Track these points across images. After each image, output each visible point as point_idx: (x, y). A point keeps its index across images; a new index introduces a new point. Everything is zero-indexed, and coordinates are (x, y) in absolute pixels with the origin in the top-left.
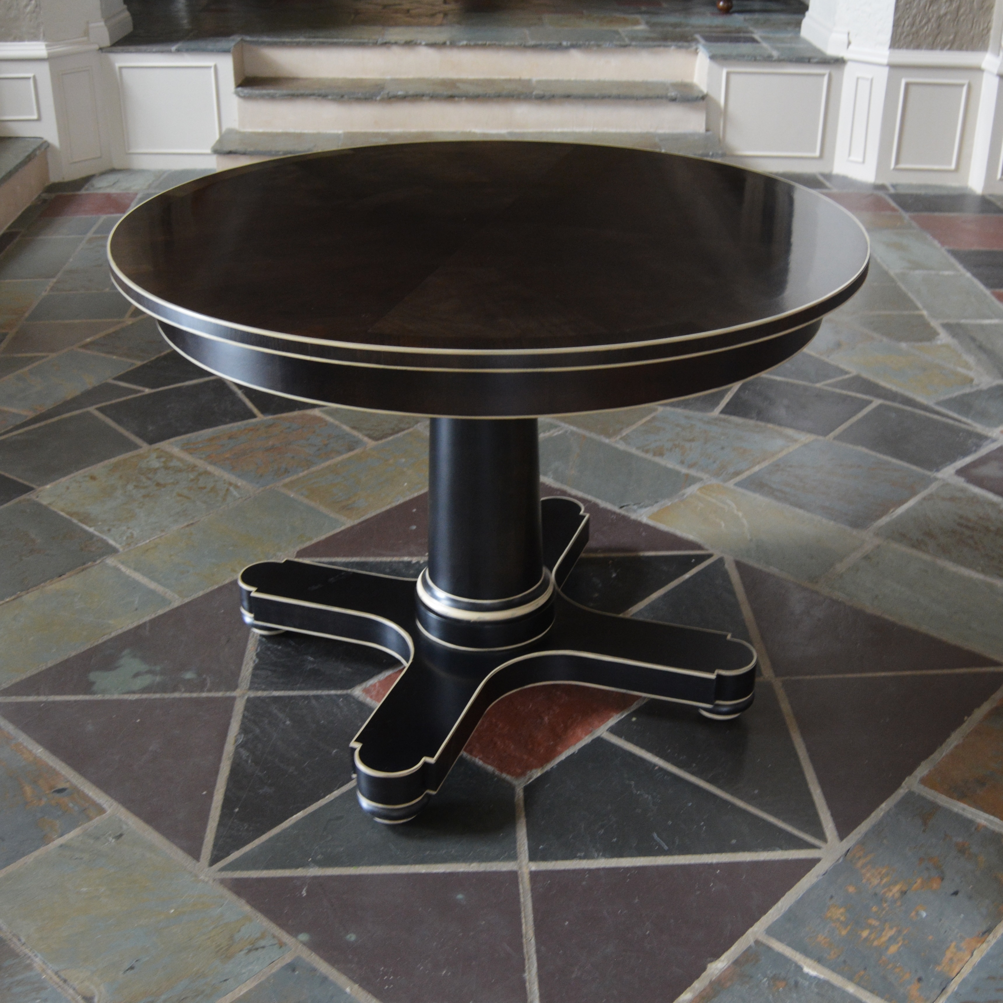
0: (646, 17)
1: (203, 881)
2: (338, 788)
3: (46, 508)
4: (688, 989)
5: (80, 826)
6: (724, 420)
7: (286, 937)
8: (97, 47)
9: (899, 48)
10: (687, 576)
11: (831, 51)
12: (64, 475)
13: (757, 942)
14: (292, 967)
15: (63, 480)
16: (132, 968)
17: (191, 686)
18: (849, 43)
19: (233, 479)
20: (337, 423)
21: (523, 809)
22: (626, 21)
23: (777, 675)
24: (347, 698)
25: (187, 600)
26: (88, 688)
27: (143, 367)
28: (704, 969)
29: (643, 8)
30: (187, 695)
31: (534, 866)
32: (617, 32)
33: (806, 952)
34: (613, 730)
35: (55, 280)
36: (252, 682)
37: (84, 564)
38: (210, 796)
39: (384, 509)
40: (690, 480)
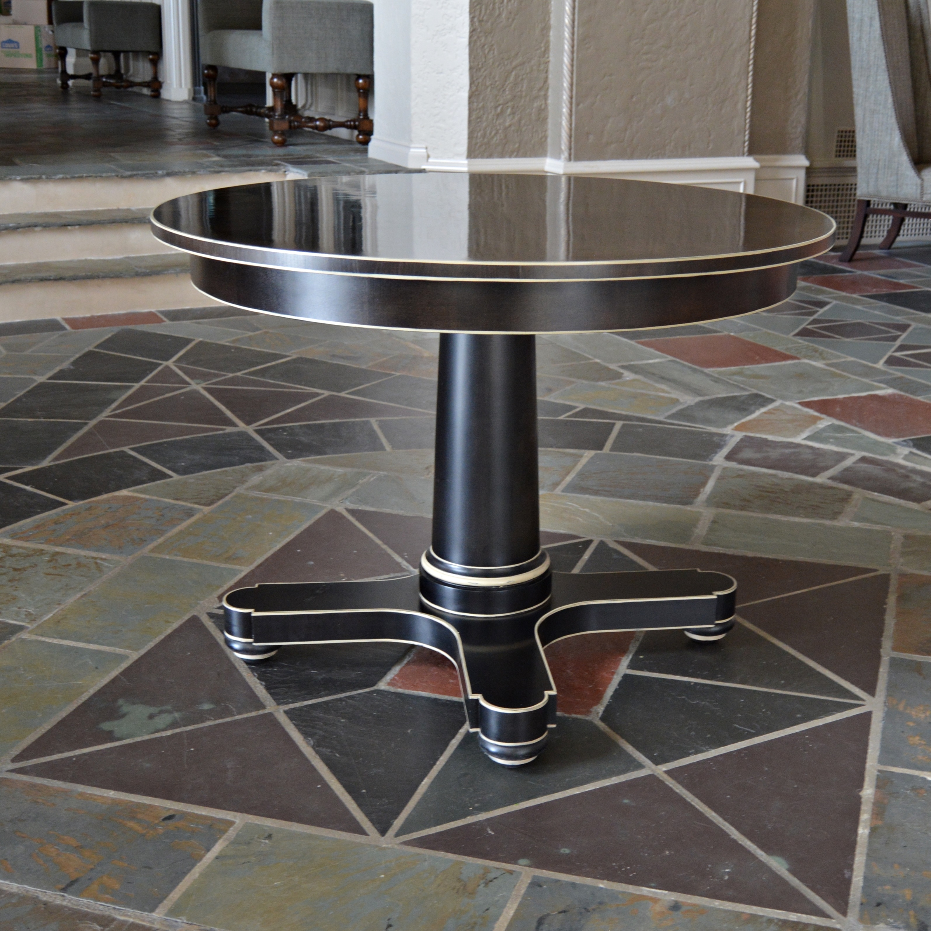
0: (211, 151)
1: (388, 848)
5: (219, 839)
7: (508, 866)
9: (475, 157)
10: (586, 557)
11: (411, 165)
13: (880, 771)
14: (536, 885)
16: (390, 926)
17: (217, 714)
18: (428, 156)
19: (92, 554)
20: (154, 498)
21: (615, 733)
24: (379, 692)
25: (142, 652)
26: (110, 736)
28: (859, 797)
30: (220, 721)
31: (664, 768)
33: (918, 768)
34: (632, 668)
36: (275, 700)
38: (327, 787)
39: (269, 554)
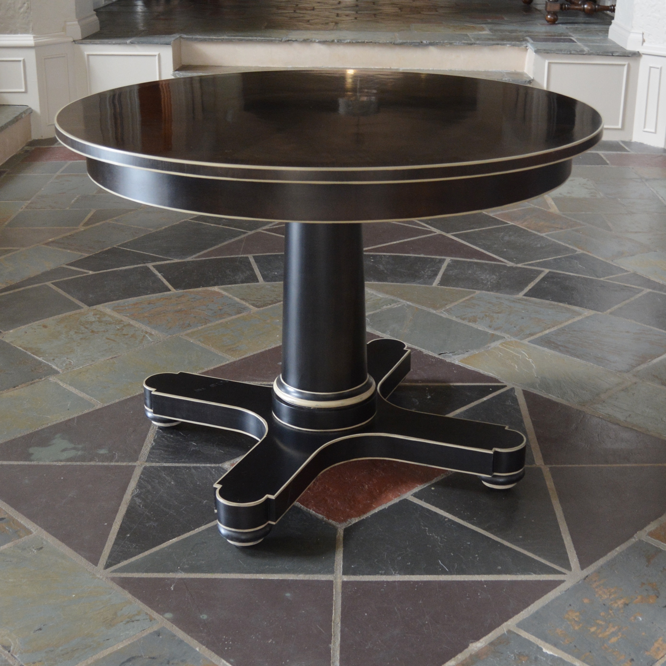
0: (490, 26)
1: (99, 578)
2: (205, 525)
3: (8, 344)
4: (453, 659)
5: (12, 541)
6: (526, 300)
7: (155, 615)
8: (71, 39)
10: (485, 399)
11: (630, 47)
12: (24, 324)
13: (509, 631)
14: (158, 633)
15: (23, 327)
16: (40, 629)
17: (103, 458)
18: (644, 41)
19: (149, 329)
20: (230, 296)
21: (342, 542)
22: (474, 28)
23: (545, 464)
24: (219, 469)
25: (106, 405)
26: (28, 457)
27: (88, 257)
28: (466, 646)
29: (489, 21)
30: (100, 464)
31: (345, 578)
32: (466, 35)
33: (546, 639)
34: (416, 495)
35: (29, 202)
36: (149, 457)
37: (33, 380)
38: (110, 526)
39: (259, 351)
40: (494, 338)
